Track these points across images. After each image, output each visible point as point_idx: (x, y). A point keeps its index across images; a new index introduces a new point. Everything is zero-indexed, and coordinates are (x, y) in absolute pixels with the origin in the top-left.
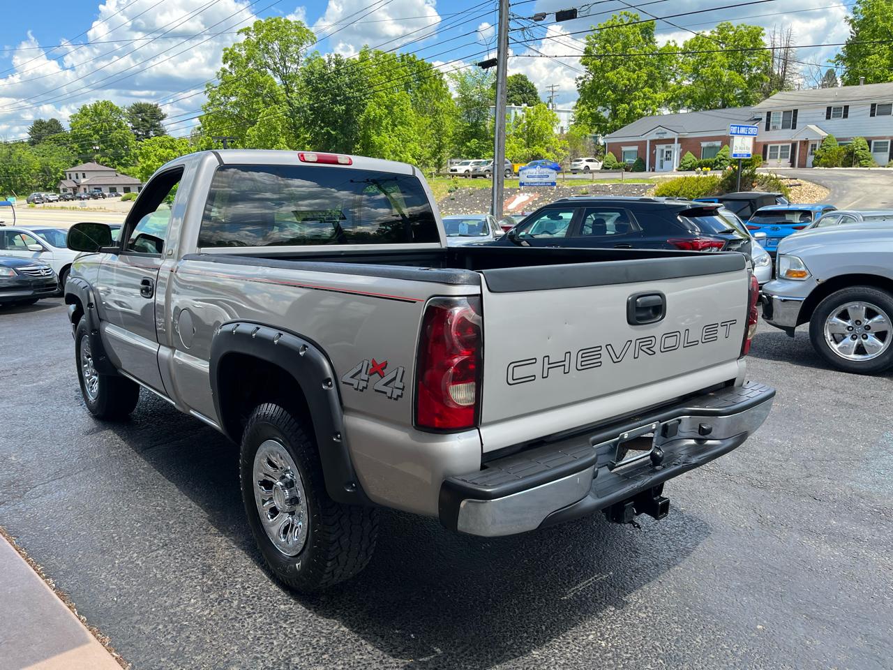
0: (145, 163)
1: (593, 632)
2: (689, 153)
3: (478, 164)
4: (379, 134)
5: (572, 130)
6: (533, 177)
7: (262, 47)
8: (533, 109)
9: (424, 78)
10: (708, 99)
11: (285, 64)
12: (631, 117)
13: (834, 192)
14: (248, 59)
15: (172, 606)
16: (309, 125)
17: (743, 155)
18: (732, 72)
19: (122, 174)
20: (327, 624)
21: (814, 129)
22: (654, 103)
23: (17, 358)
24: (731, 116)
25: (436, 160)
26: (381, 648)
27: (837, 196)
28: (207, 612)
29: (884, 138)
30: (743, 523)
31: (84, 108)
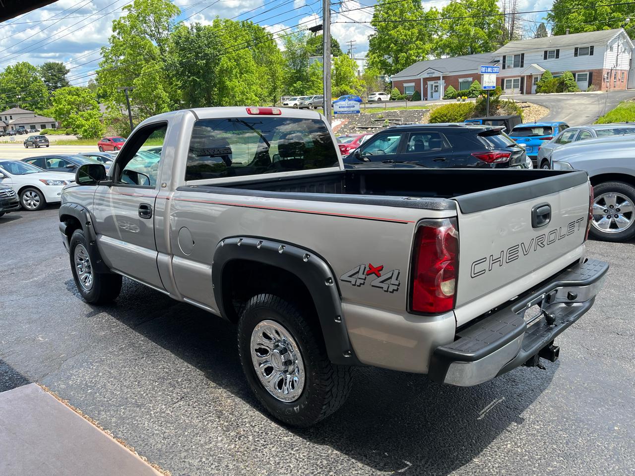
0: (58, 106)
1: (509, 442)
2: (450, 86)
3: (303, 99)
4: (231, 81)
5: (366, 72)
6: (343, 107)
7: (141, 19)
8: (339, 59)
9: (259, 38)
10: (461, 48)
11: (159, 31)
12: (408, 62)
13: (553, 111)
14: (132, 28)
15: (206, 443)
16: (180, 75)
17: (490, 87)
18: (477, 28)
19: (39, 115)
20: (323, 450)
21: (536, 67)
22: (423, 52)
23: (9, 260)
24: (478, 60)
25: (273, 98)
26: (368, 464)
27: (554, 113)
28: (233, 446)
29: (584, 71)
30: (579, 356)
31: (9, 68)
